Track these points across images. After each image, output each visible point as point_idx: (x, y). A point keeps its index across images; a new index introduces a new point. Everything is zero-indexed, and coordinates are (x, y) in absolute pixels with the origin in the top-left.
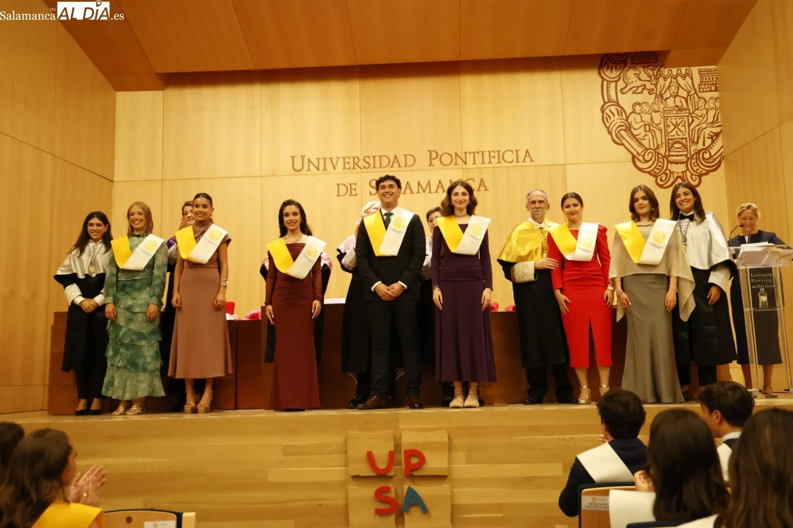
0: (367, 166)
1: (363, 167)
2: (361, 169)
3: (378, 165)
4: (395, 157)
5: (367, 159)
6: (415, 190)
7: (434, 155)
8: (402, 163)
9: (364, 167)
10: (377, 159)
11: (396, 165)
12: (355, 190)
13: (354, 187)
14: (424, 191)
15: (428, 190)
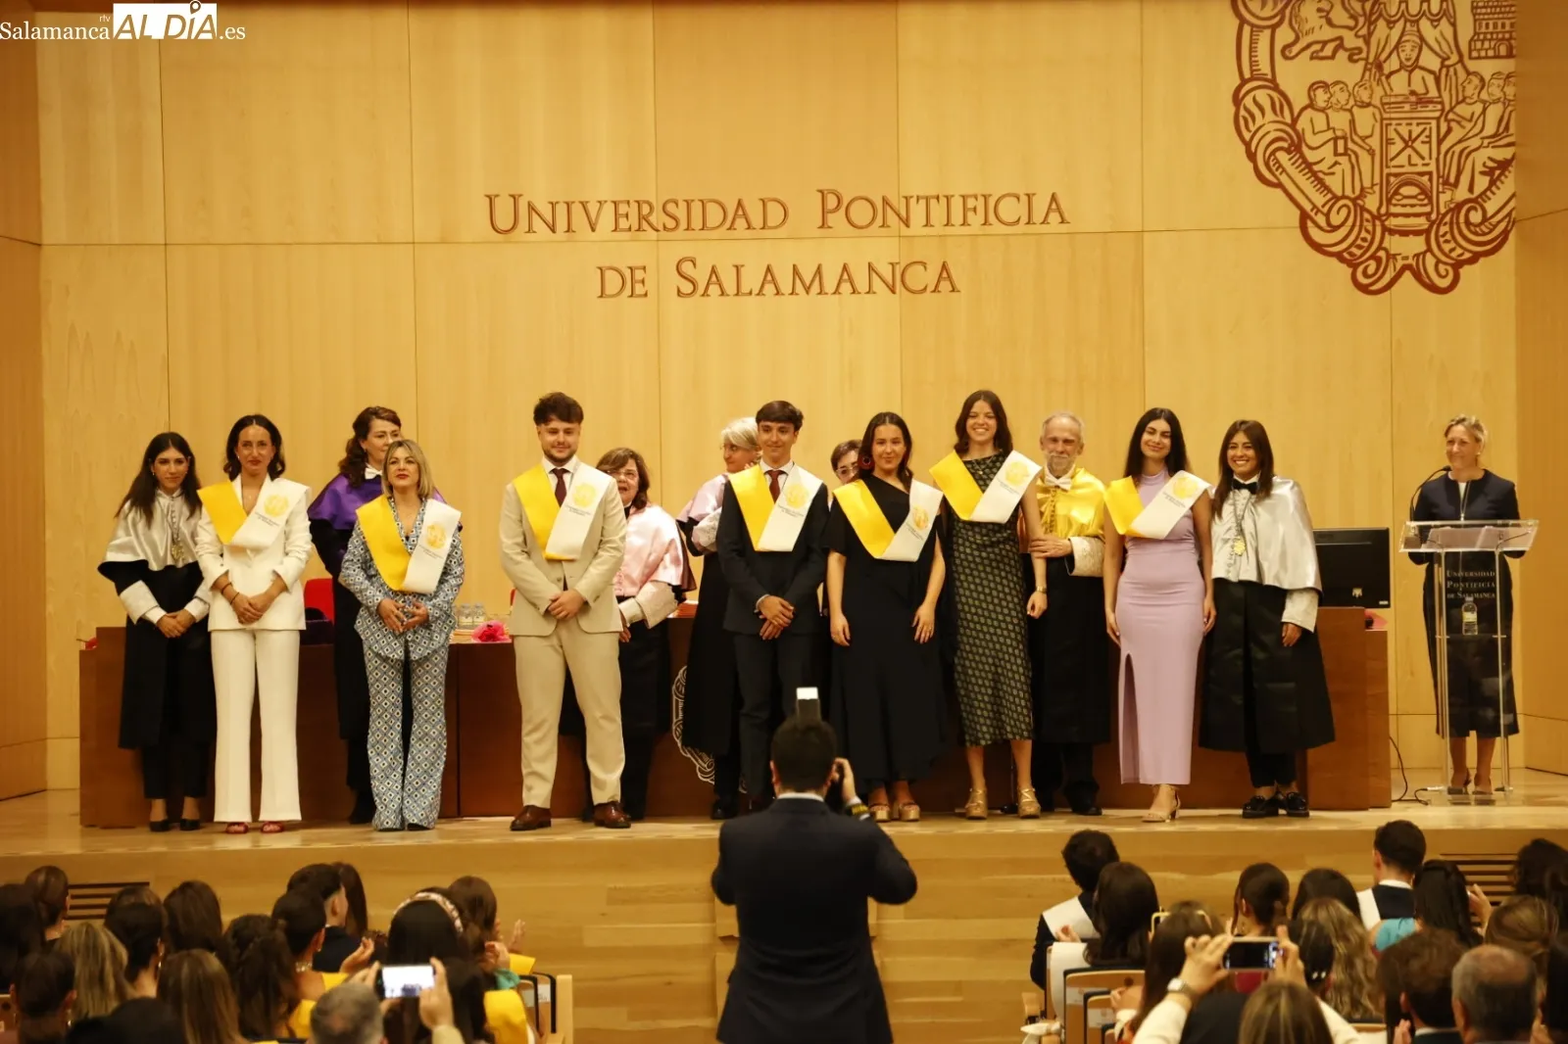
0: (671, 224)
1: (661, 228)
2: (657, 231)
3: (697, 223)
4: (740, 204)
5: (671, 208)
6: (786, 288)
7: (832, 202)
8: (757, 221)
9: (665, 228)
10: (696, 208)
11: (741, 223)
12: (643, 282)
13: (639, 275)
14: (807, 290)
15: (816, 288)
